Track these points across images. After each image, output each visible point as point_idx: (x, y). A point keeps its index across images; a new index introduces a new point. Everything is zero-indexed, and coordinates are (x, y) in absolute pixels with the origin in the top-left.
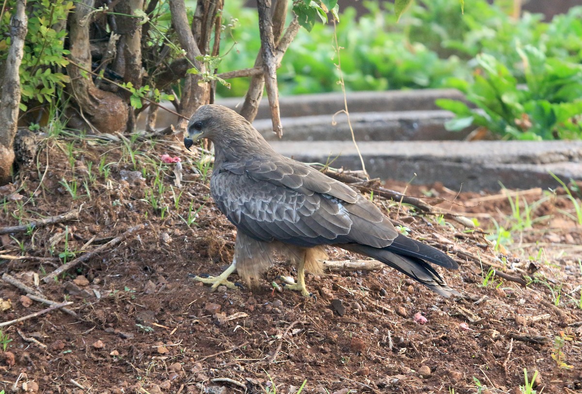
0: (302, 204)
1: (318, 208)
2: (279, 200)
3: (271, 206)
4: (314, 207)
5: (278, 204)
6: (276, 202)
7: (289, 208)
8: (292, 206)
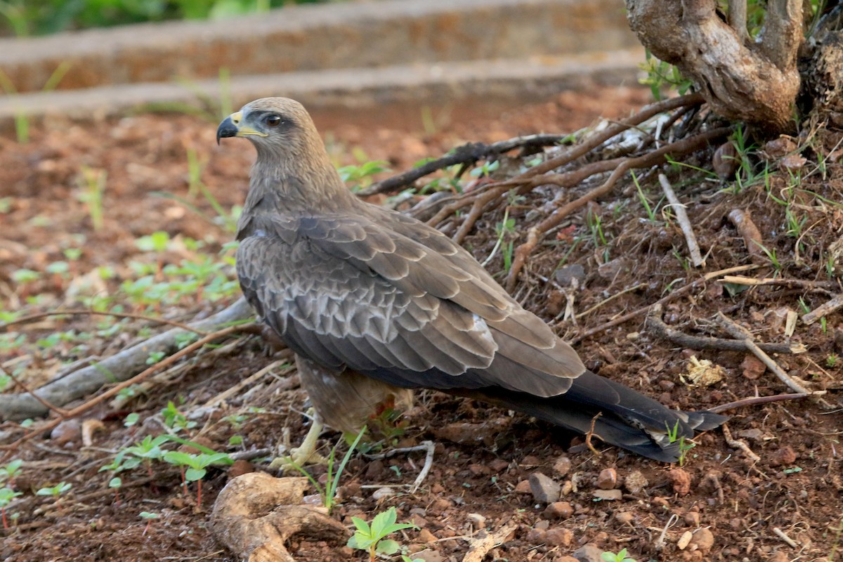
0: (403, 309)
1: (434, 318)
2: (362, 297)
3: (343, 307)
4: (428, 314)
5: (357, 305)
6: (354, 301)
7: (377, 314)
8: (384, 310)
